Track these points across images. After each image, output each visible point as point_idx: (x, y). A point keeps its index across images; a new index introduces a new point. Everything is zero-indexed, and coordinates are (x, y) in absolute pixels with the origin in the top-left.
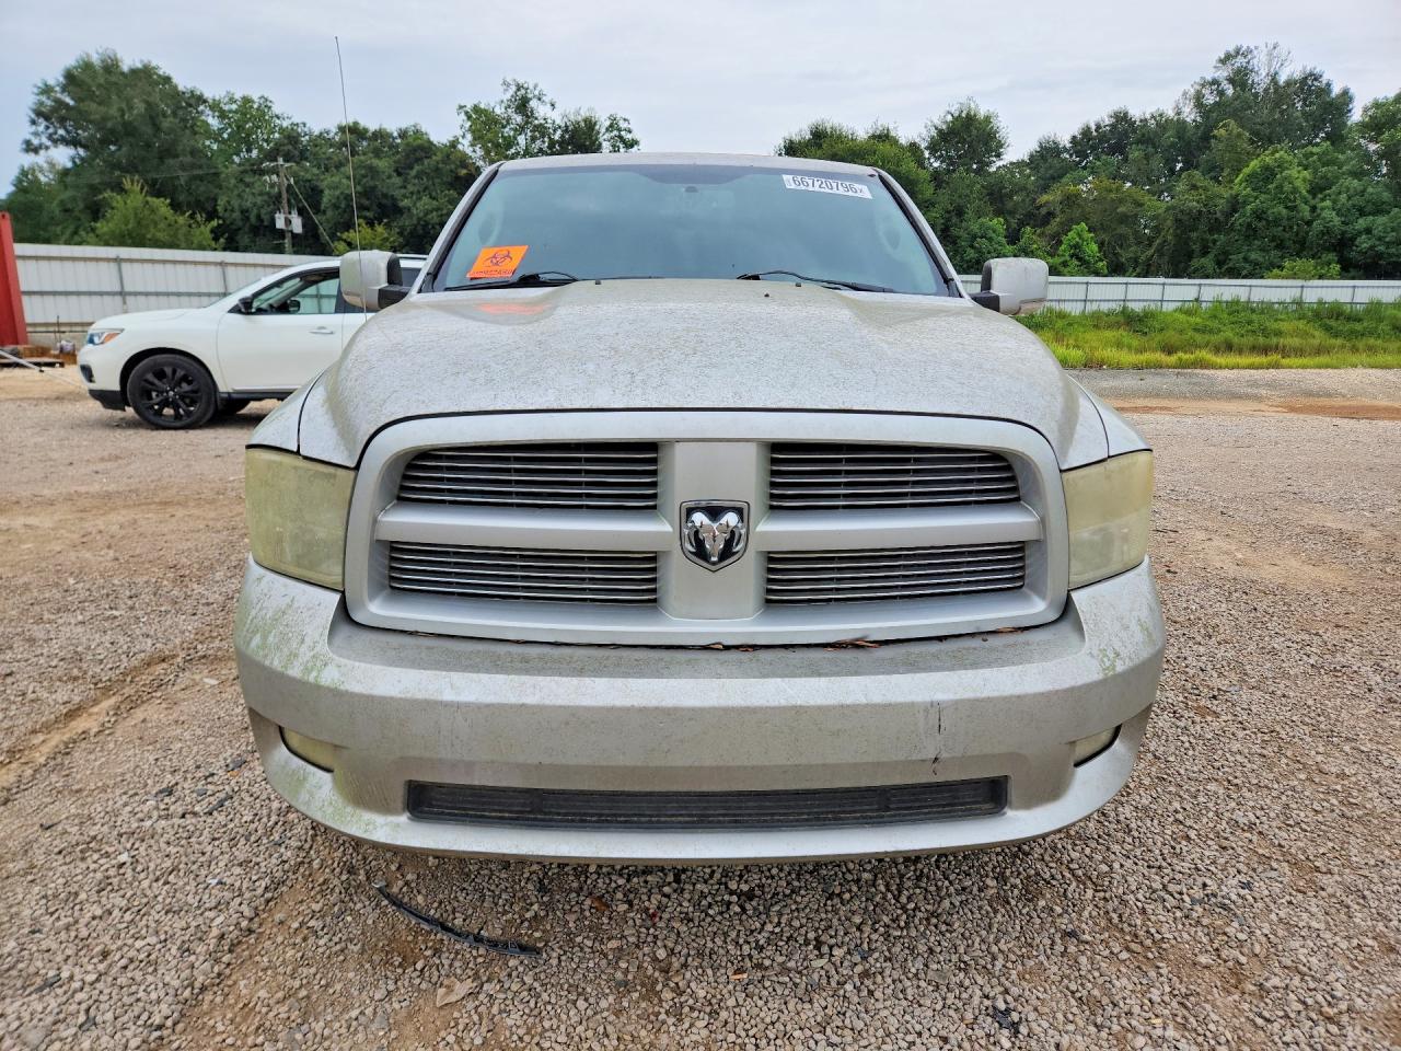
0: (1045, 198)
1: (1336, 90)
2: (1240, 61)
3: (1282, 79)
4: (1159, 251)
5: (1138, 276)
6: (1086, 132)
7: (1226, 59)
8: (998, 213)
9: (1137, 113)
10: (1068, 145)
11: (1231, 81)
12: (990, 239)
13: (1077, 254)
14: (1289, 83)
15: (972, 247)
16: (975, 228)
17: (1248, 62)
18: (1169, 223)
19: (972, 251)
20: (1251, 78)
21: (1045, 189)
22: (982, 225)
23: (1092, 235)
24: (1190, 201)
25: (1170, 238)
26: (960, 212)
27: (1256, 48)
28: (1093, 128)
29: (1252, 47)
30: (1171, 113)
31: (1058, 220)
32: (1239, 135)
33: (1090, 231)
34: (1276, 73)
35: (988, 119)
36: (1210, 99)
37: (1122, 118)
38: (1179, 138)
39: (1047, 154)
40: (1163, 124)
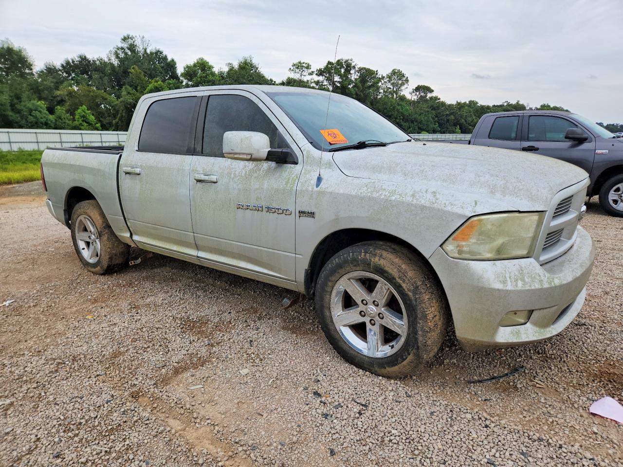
0: (58, 93)
1: (169, 59)
2: (130, 41)
3: (148, 51)
4: (120, 119)
5: (114, 130)
6: (68, 63)
7: (125, 39)
8: (40, 99)
9: (90, 57)
10: (61, 68)
11: (129, 49)
12: (40, 112)
13: (85, 119)
14: (152, 53)
15: (31, 115)
16: (30, 105)
17: (134, 42)
18: (122, 108)
19: (32, 117)
20: (137, 49)
21: (57, 88)
22: (33, 104)
23: (89, 111)
24: (129, 99)
25: (124, 114)
26: (18, 98)
27: (136, 37)
28: (71, 61)
29: (134, 36)
30: (106, 60)
31: (68, 103)
32: (140, 73)
33: (88, 110)
34: (146, 49)
35: (20, 51)
36: (122, 55)
37: (83, 59)
38: (113, 70)
39: (50, 71)
40: (104, 64)
